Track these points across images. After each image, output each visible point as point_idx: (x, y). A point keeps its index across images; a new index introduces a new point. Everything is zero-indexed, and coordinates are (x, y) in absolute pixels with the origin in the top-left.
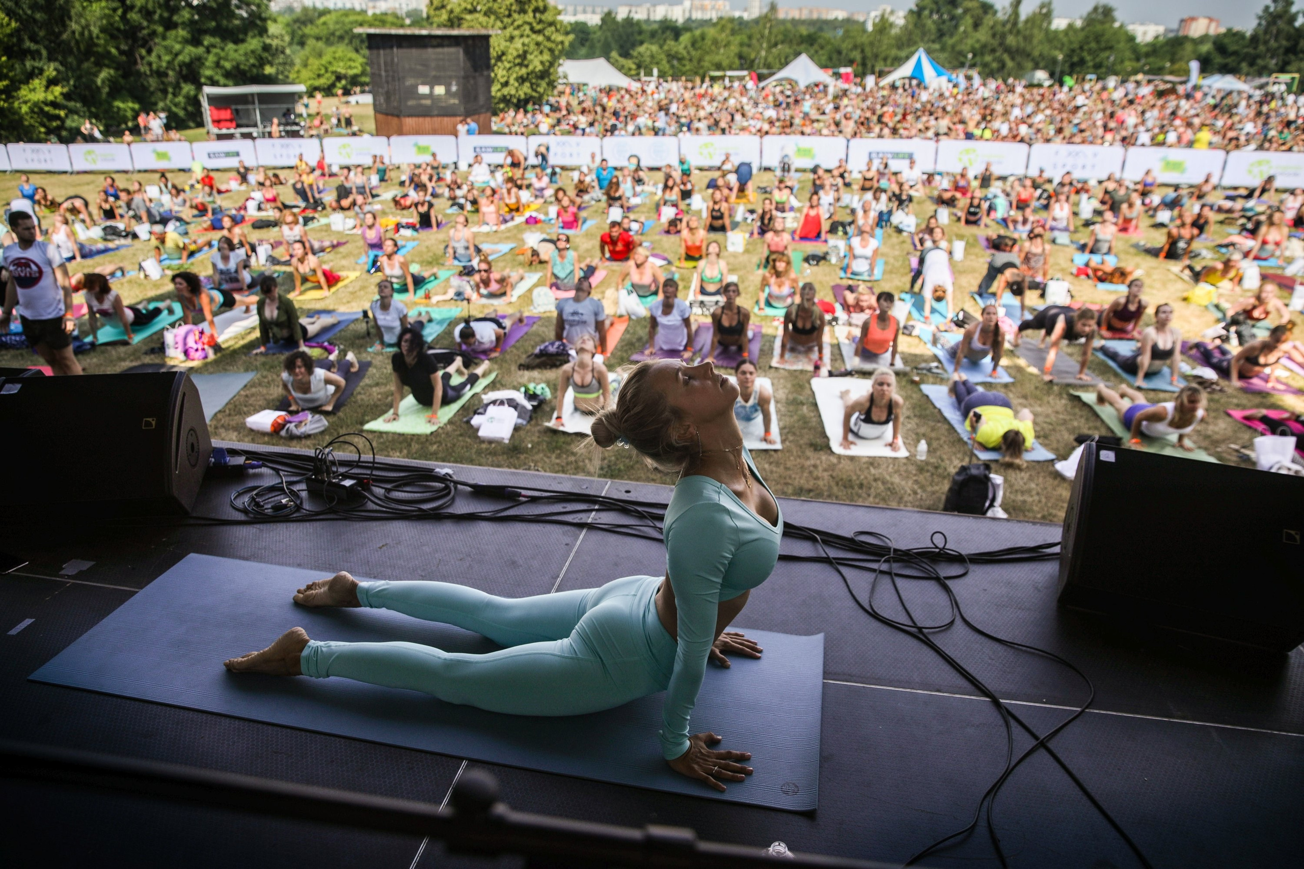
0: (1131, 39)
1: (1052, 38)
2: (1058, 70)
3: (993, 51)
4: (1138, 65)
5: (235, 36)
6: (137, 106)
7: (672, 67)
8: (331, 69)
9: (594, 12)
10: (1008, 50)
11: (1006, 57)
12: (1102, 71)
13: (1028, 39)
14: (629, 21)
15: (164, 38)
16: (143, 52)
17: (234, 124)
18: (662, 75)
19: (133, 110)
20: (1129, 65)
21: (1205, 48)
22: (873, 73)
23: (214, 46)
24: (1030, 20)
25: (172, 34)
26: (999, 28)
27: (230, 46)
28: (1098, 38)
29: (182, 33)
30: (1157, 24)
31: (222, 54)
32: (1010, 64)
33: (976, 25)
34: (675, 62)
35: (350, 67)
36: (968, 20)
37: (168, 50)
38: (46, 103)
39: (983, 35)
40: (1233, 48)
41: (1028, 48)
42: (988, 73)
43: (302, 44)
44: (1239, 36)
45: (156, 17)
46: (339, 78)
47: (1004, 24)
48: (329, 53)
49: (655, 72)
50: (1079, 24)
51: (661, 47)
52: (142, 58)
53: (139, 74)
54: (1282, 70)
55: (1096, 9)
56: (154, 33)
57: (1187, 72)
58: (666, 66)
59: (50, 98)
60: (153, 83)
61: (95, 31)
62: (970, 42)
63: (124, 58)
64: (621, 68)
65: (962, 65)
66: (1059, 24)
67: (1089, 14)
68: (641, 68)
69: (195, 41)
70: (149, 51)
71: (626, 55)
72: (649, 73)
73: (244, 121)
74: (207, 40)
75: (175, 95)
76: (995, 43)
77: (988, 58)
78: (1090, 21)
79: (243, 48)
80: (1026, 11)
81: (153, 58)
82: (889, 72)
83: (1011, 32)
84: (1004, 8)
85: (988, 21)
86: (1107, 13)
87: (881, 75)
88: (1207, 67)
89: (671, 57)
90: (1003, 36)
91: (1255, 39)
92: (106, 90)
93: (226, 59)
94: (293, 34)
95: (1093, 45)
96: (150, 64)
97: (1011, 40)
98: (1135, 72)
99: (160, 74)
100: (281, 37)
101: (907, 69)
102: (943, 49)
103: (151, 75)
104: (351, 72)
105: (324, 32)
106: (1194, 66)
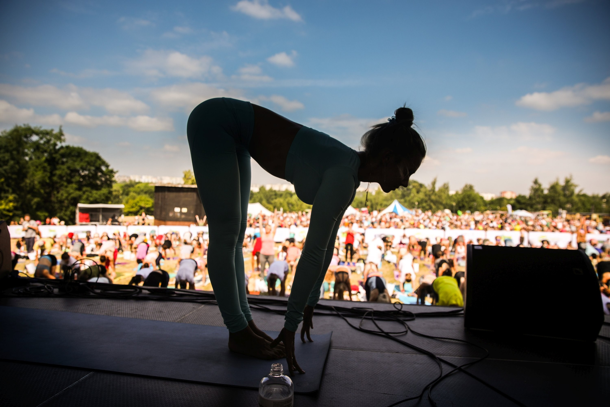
0: (482, 198)
1: (450, 198)
2: (454, 209)
3: (426, 202)
4: (486, 208)
5: (97, 188)
6: (47, 214)
7: (289, 208)
8: (139, 204)
9: (256, 186)
10: (432, 201)
11: (432, 204)
12: (473, 210)
13: (440, 197)
14: (271, 190)
15: (66, 187)
16: (55, 192)
17: (89, 220)
18: (285, 211)
19: (44, 216)
20: (483, 208)
21: (512, 202)
22: (376, 210)
23: (87, 191)
24: (441, 191)
25: (70, 186)
26: (428, 193)
27: (94, 192)
28: (469, 196)
29: (74, 186)
30: (492, 193)
31: (90, 194)
32: (434, 207)
33: (418, 192)
34: (290, 206)
35: (147, 204)
36: (414, 191)
37: (67, 192)
38: (4, 209)
39: (421, 196)
40: (523, 201)
41: (441, 200)
42: (424, 210)
43: (127, 194)
44: (524, 197)
45: (65, 179)
46: (141, 208)
47: (430, 191)
48: (138, 198)
49: (282, 209)
50: (460, 192)
51: (285, 200)
52: (54, 195)
53: (51, 202)
54: (544, 209)
55: (466, 186)
56: (62, 185)
57: (506, 210)
58: (286, 207)
59: (7, 207)
60: (57, 206)
61: (36, 182)
62: (416, 199)
63: (45, 195)
64: (267, 208)
65: (414, 207)
66: (452, 192)
67: (464, 188)
68: (276, 207)
69: (79, 189)
70: (58, 192)
71: (269, 202)
72: (279, 210)
73: (94, 219)
74: (84, 189)
75: (66, 211)
76: (427, 198)
77: (424, 204)
78: (464, 191)
79: (99, 192)
80: (438, 187)
81: (59, 195)
82: (382, 210)
83: (432, 194)
84: (429, 186)
85: (423, 190)
86: (471, 187)
87: (380, 211)
88: (514, 208)
89: (288, 204)
90: (430, 196)
91: (530, 198)
92: (34, 207)
93: (91, 197)
94: (124, 191)
95: (467, 200)
96: (57, 197)
97: (433, 197)
98: (486, 210)
99: (61, 202)
100: (118, 191)
101: (390, 209)
102: (405, 201)
103: (57, 203)
104: (147, 206)
105: (138, 190)
106: (509, 207)
